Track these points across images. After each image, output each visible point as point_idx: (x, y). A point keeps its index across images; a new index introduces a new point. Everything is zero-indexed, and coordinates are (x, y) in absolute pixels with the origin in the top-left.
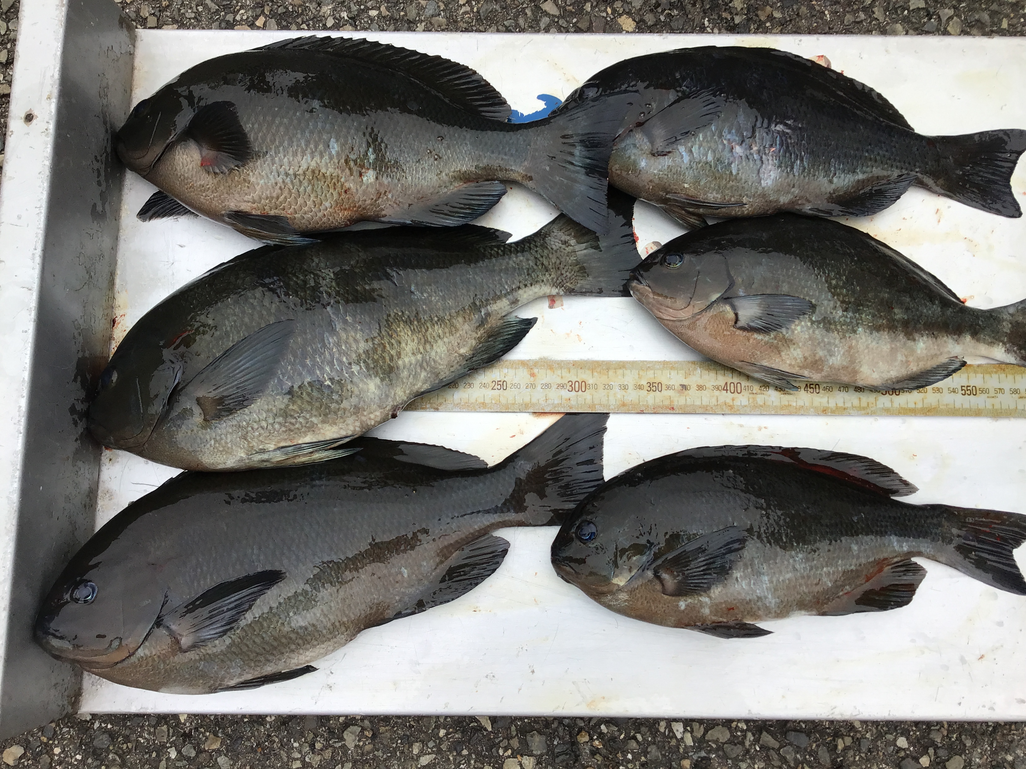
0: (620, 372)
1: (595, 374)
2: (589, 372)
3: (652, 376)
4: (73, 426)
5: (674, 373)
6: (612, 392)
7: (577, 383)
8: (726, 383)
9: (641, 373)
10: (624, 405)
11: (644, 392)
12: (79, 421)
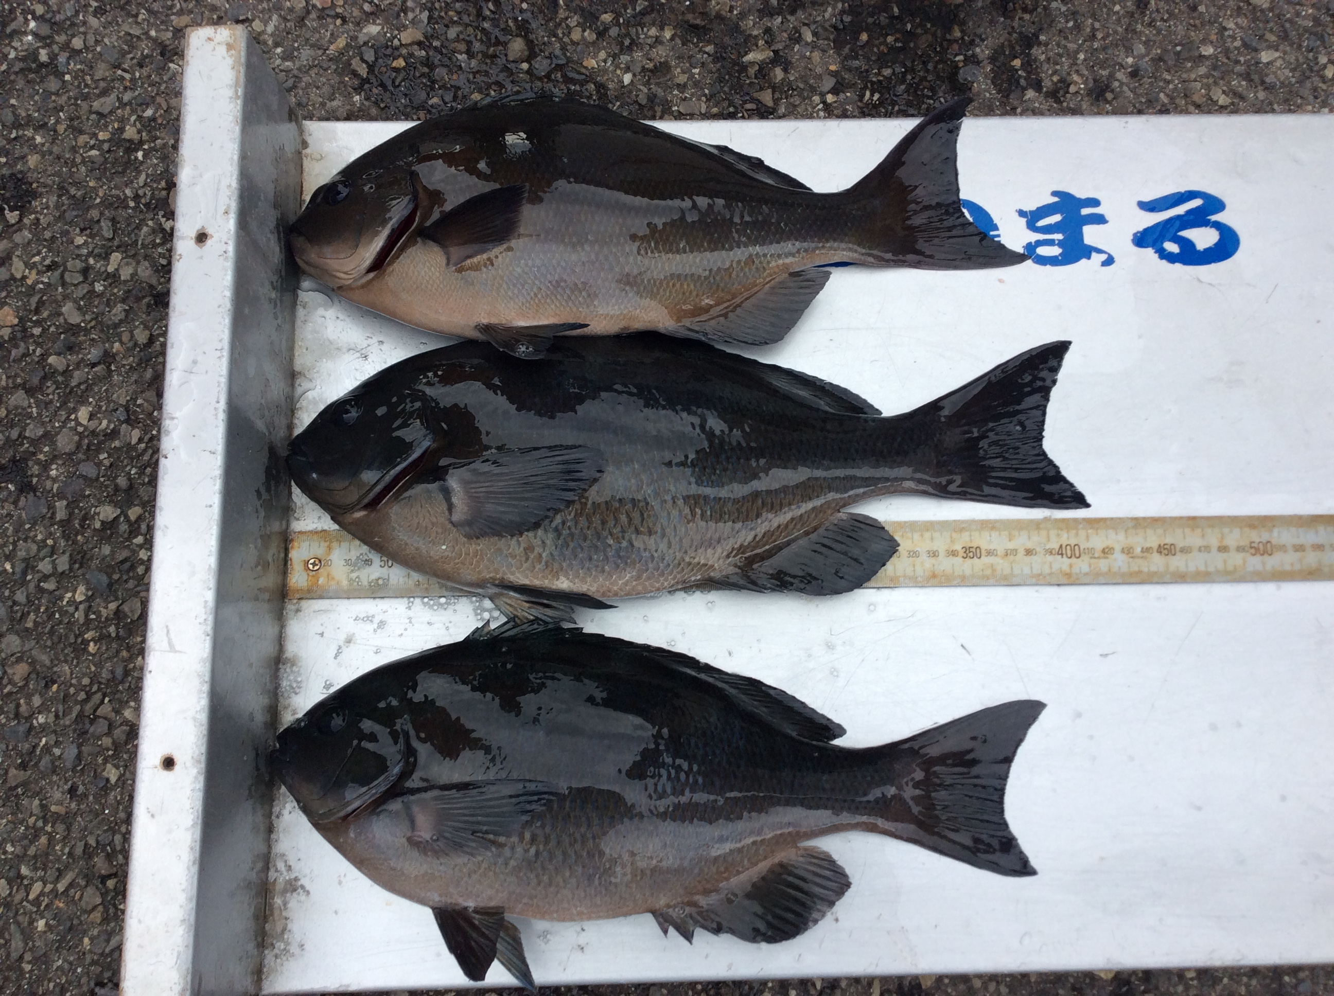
0: (927, 535)
3: (968, 539)
5: (995, 534)
6: (918, 561)
8: (1061, 546)
9: (954, 535)
10: (934, 576)
11: (958, 560)
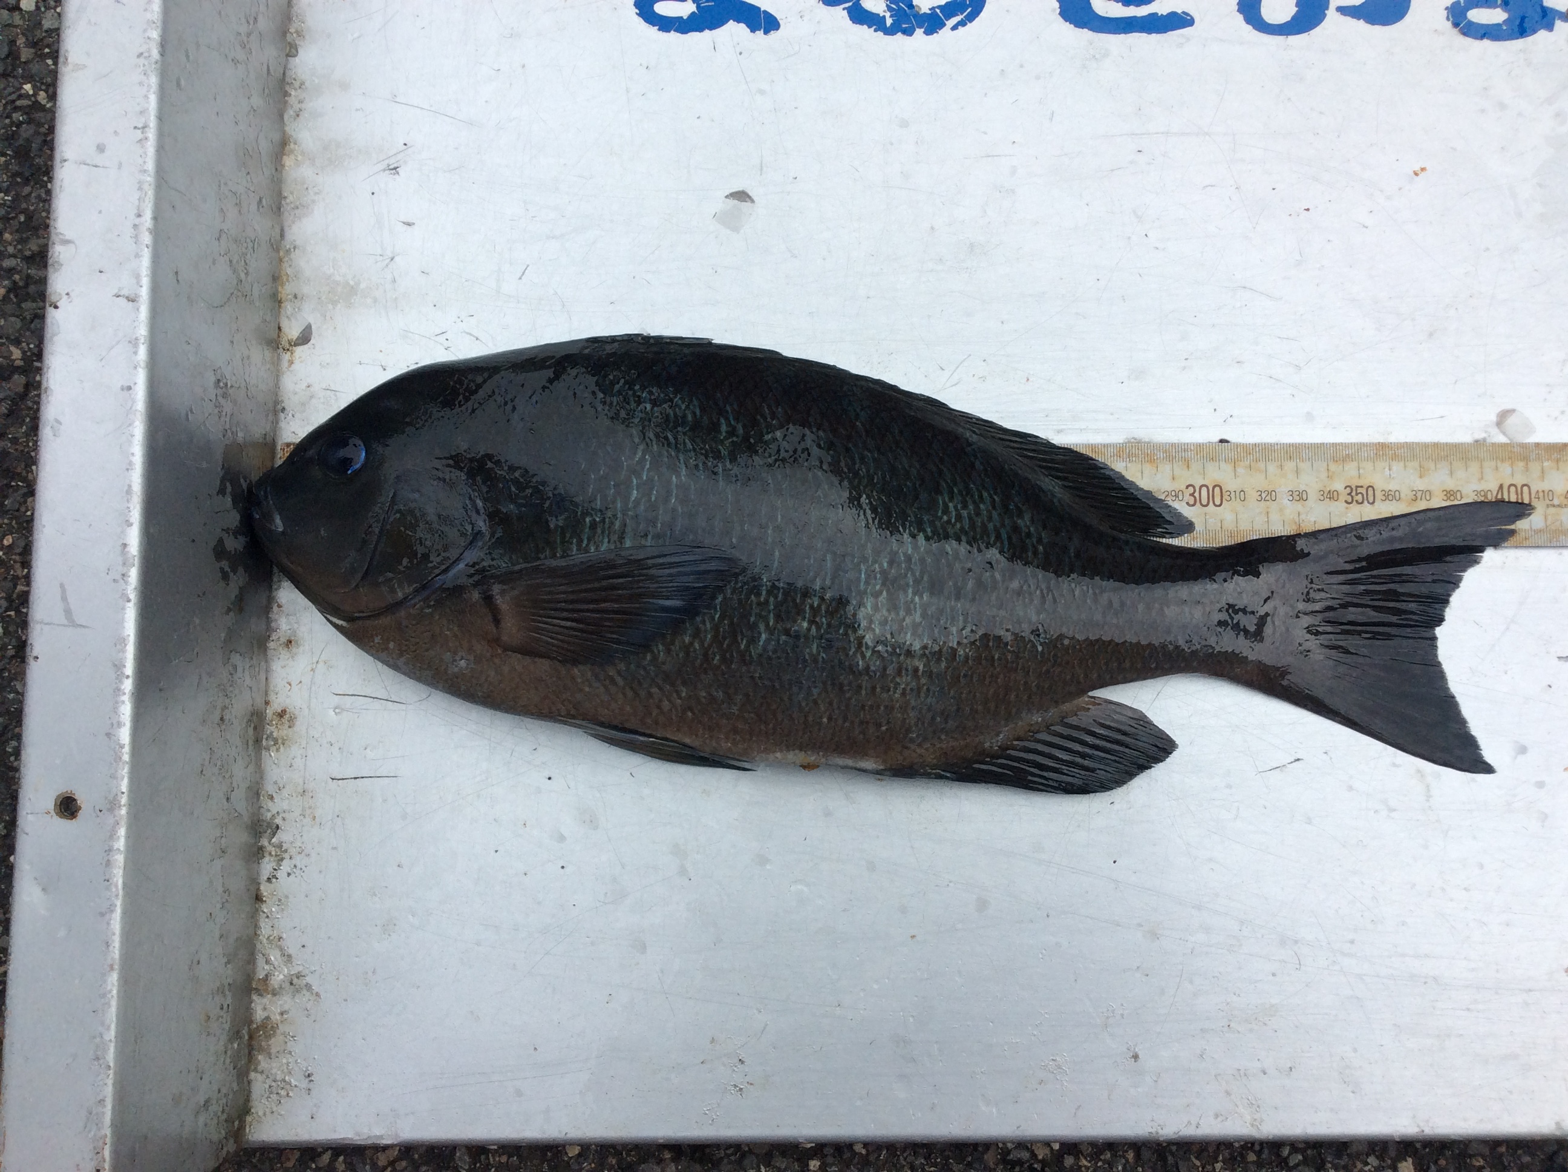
0: (1290, 466)
1: (1240, 470)
2: (1227, 468)
3: (1354, 473)
4: (222, 584)
5: (1397, 466)
6: (1274, 506)
7: (1204, 490)
8: (1501, 487)
9: (1333, 467)
12: (231, 574)
